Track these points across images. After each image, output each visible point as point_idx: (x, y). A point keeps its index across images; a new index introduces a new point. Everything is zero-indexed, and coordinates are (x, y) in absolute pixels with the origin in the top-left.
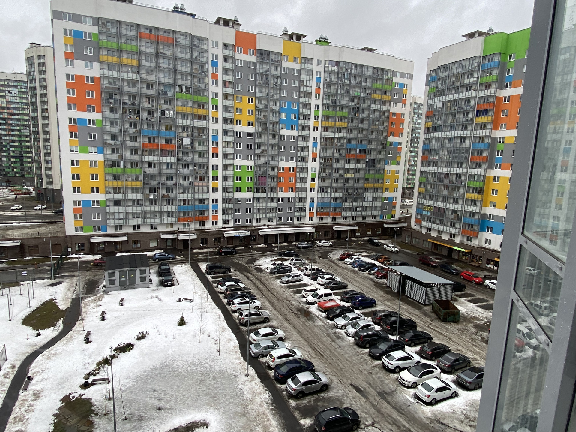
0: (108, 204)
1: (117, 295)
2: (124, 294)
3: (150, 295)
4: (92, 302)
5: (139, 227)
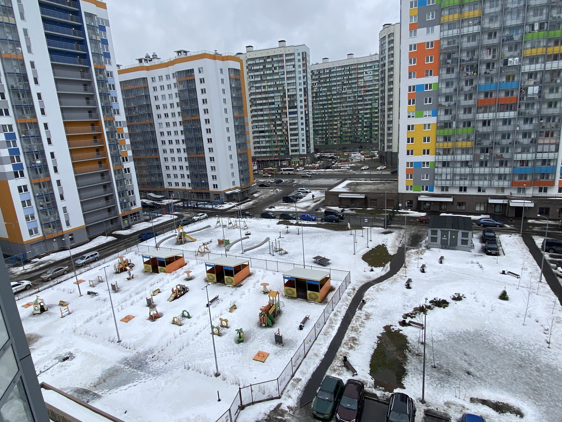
0: (437, 165)
1: (437, 252)
2: (444, 253)
3: (470, 260)
4: (415, 254)
5: (465, 189)
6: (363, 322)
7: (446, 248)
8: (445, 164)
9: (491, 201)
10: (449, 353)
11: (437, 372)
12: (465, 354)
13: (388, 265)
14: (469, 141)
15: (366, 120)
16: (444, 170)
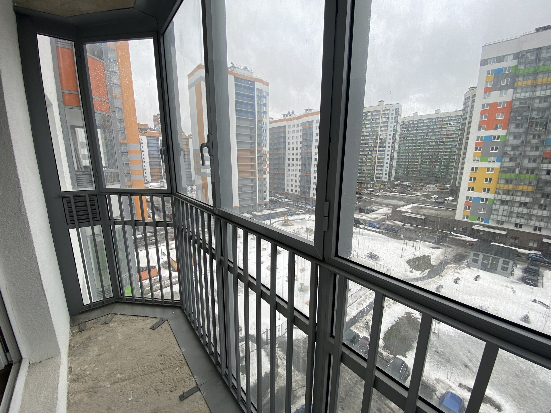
0: (495, 202)
1: (476, 271)
2: (481, 273)
3: (509, 285)
4: (453, 268)
5: (521, 226)
6: (390, 305)
7: (485, 270)
8: (503, 202)
9: (544, 240)
10: (455, 347)
11: (438, 356)
12: (469, 352)
13: (427, 271)
14: (531, 186)
15: (444, 160)
16: (502, 207)
